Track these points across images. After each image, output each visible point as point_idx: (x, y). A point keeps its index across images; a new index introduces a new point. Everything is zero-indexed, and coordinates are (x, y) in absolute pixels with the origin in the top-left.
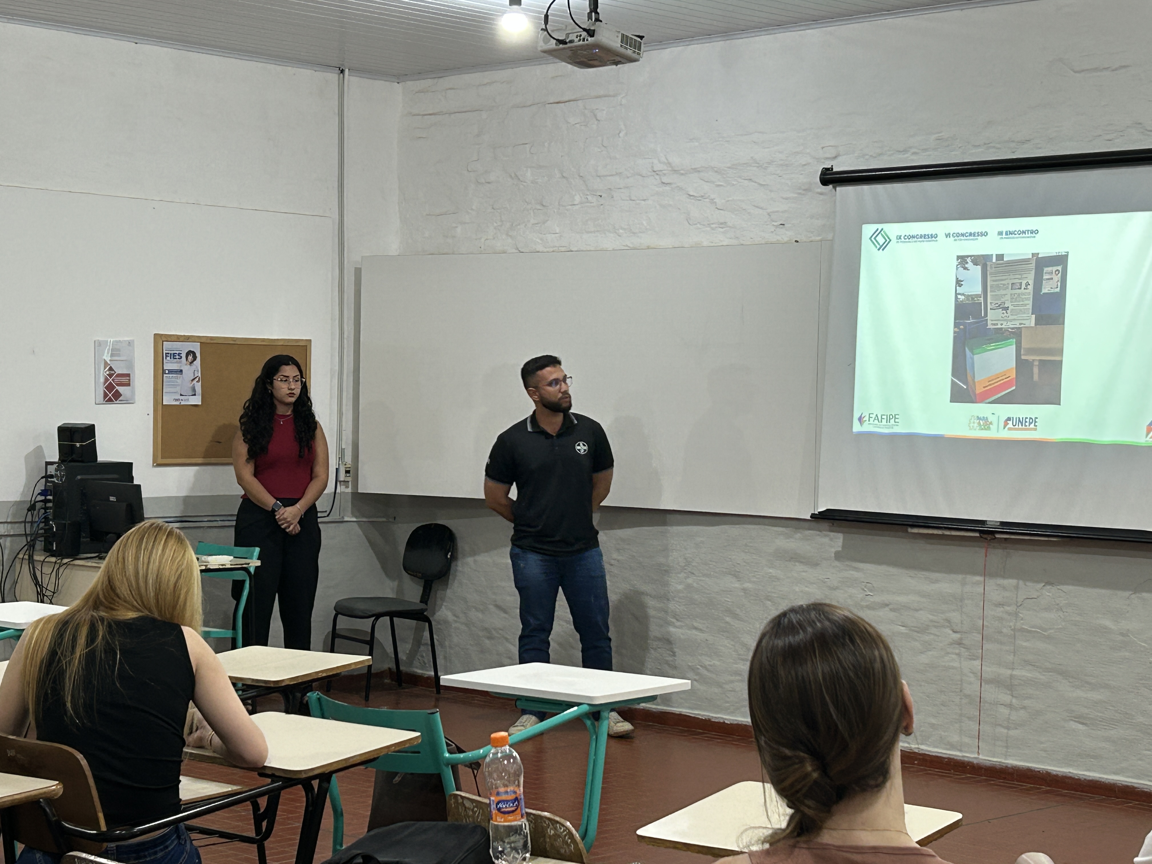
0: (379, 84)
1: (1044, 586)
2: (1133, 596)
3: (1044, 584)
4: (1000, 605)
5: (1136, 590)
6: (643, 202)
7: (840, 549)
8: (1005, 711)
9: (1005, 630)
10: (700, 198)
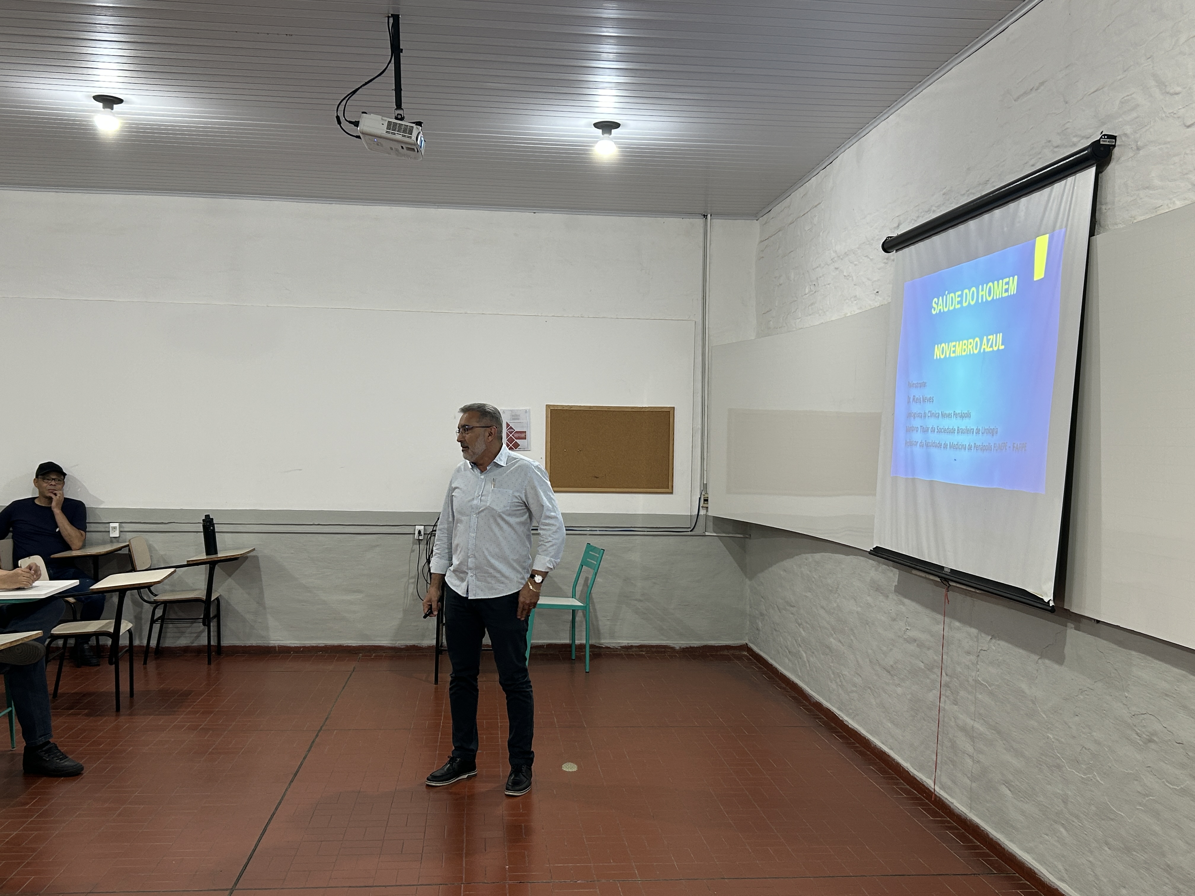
0: (740, 223)
1: (991, 638)
2: (1040, 661)
3: (990, 637)
4: (968, 653)
5: (1042, 656)
6: (828, 286)
7: (897, 584)
8: (969, 761)
9: (970, 679)
10: (848, 278)
